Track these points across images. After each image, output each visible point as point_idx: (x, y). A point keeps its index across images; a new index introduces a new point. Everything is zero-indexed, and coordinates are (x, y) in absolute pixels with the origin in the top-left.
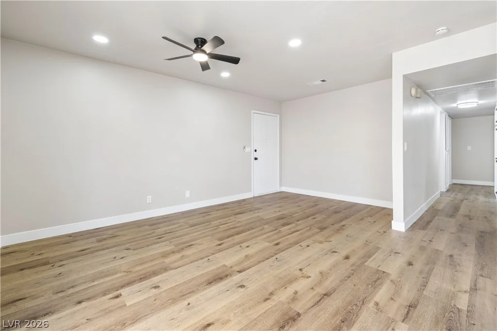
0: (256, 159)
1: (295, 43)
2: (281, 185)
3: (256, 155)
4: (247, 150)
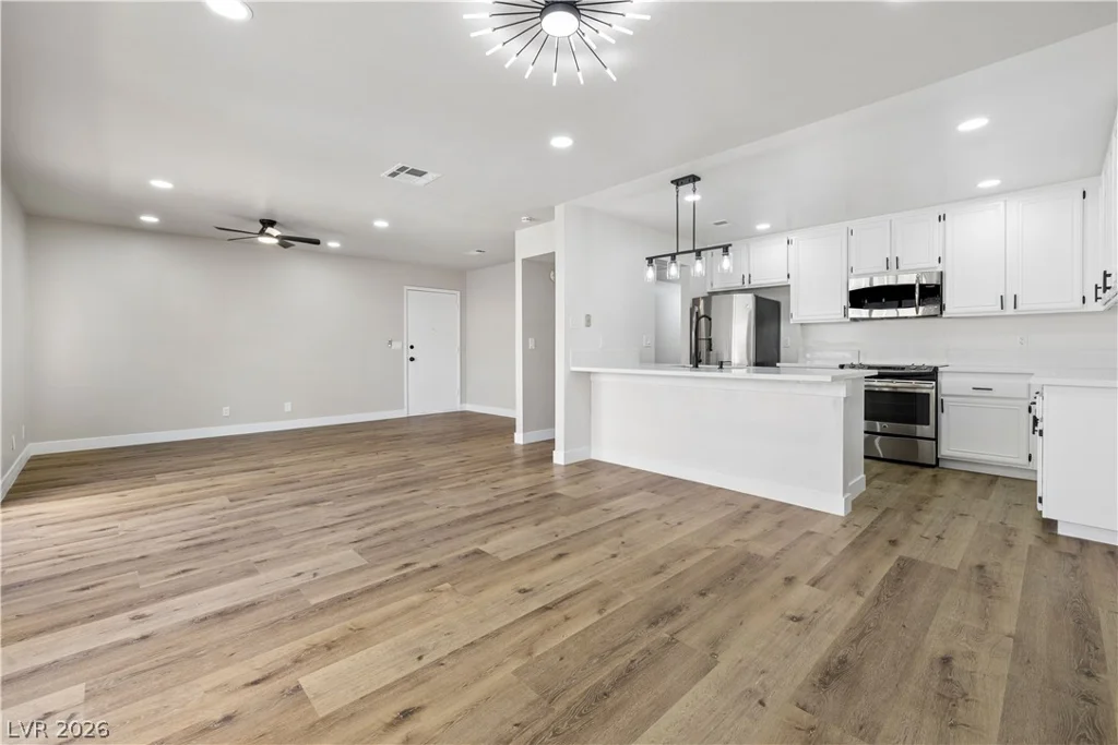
0: (412, 359)
1: (381, 224)
2: (462, 401)
3: (412, 353)
4: (396, 345)
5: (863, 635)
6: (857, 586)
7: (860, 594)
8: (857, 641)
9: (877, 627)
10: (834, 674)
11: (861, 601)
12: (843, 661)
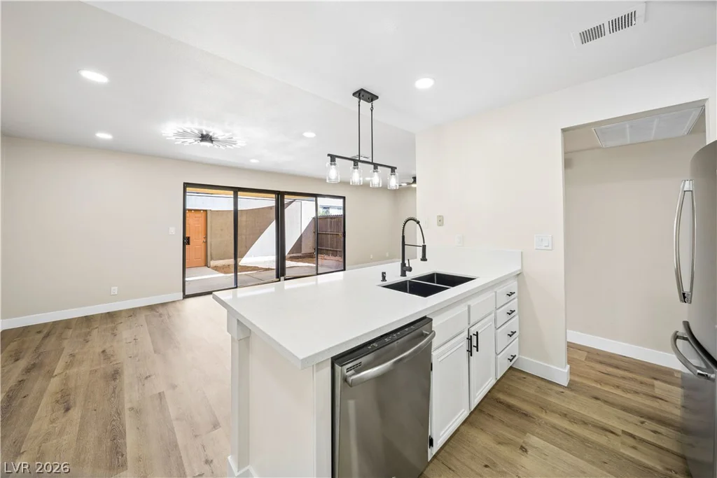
5: (114, 392)
6: (137, 412)
7: (131, 409)
8: (115, 389)
9: (109, 400)
10: (116, 375)
11: (127, 406)
12: (115, 379)
